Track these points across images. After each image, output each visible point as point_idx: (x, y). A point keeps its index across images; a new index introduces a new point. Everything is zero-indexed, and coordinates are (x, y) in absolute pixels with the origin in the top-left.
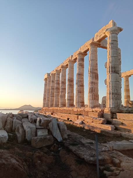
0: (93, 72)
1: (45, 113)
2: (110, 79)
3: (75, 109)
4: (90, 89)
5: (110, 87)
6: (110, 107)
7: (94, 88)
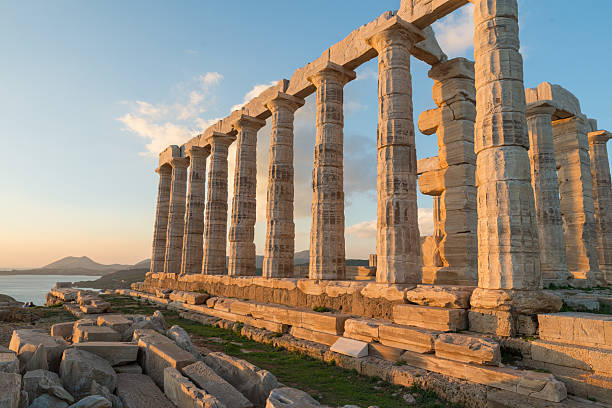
0: (400, 141)
1: (167, 298)
2: (497, 169)
3: (312, 289)
4: (388, 209)
5: (499, 202)
6: (503, 289)
7: (406, 204)
